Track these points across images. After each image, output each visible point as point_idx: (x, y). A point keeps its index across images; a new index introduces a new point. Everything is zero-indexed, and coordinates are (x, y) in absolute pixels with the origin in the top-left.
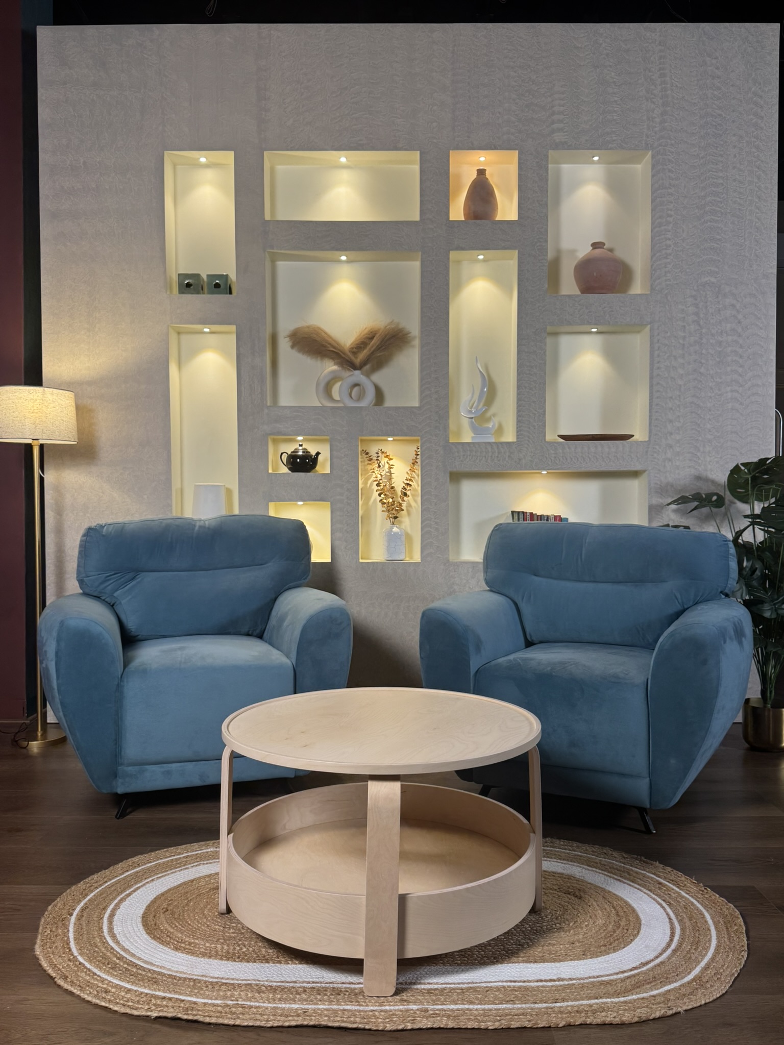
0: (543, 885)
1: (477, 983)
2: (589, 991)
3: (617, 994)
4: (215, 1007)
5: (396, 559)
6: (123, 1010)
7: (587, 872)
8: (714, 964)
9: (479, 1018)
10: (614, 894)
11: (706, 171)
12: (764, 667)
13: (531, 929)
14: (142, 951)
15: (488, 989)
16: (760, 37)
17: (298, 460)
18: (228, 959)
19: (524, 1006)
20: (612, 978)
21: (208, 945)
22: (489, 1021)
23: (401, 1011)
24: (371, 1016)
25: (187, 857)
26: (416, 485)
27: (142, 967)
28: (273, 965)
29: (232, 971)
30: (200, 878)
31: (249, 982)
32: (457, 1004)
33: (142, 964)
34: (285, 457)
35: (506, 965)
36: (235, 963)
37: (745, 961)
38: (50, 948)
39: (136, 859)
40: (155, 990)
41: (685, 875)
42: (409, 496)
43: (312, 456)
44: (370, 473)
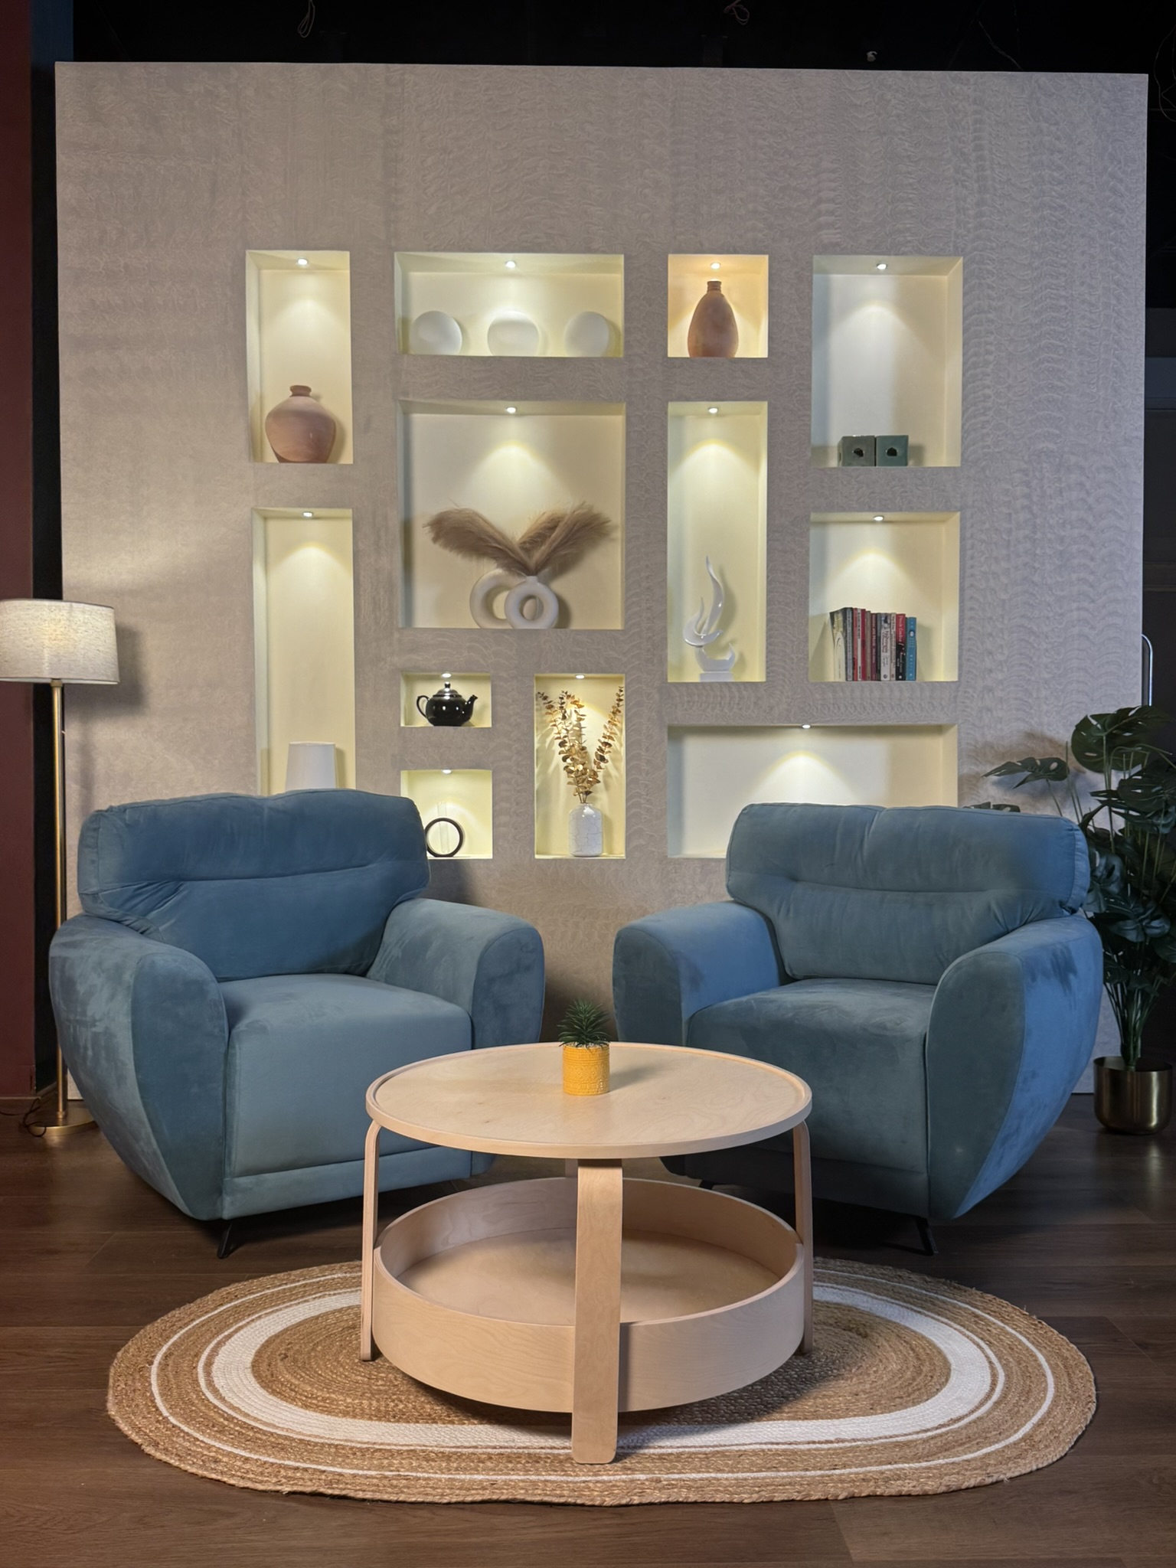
0: (814, 1319)
1: (725, 1446)
2: (879, 1455)
3: (918, 1458)
4: (368, 1480)
5: (589, 854)
6: (242, 1484)
7: (875, 1301)
8: (1050, 1420)
9: (731, 1489)
10: (913, 1331)
11: (1041, 288)
12: (1126, 1011)
13: (799, 1376)
14: (257, 1409)
15: (742, 1454)
16: (1120, 94)
17: (444, 708)
18: (380, 1419)
19: (791, 1474)
20: (910, 1438)
21: (349, 1400)
22: (744, 1493)
23: (624, 1481)
24: (583, 1487)
25: (305, 1286)
26: (619, 745)
27: (261, 1429)
28: (443, 1426)
29: (386, 1434)
30: (327, 1314)
31: (412, 1448)
32: (699, 1472)
33: (261, 1427)
34: (423, 704)
35: (765, 1422)
36: (390, 1424)
37: (1094, 1416)
38: (129, 1407)
39: (231, 1288)
40: (283, 1458)
41: (1012, 1304)
42: (607, 762)
43: (464, 701)
44: (549, 727)
